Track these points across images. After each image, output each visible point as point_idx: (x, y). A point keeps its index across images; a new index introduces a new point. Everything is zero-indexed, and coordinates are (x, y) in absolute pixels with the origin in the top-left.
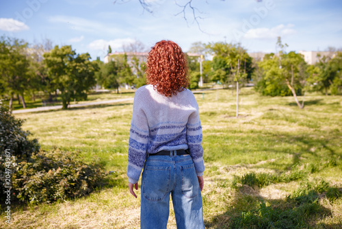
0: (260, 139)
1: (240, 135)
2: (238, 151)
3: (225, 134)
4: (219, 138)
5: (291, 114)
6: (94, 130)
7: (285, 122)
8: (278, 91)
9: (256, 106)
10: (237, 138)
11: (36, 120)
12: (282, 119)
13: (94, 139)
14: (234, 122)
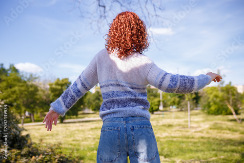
0: (209, 143)
1: (192, 140)
2: (191, 151)
3: (180, 139)
4: (175, 142)
5: (232, 126)
6: (79, 136)
7: (228, 132)
8: (220, 111)
9: (204, 121)
10: (191, 142)
11: (39, 129)
12: (225, 129)
13: (78, 142)
14: (187, 132)
